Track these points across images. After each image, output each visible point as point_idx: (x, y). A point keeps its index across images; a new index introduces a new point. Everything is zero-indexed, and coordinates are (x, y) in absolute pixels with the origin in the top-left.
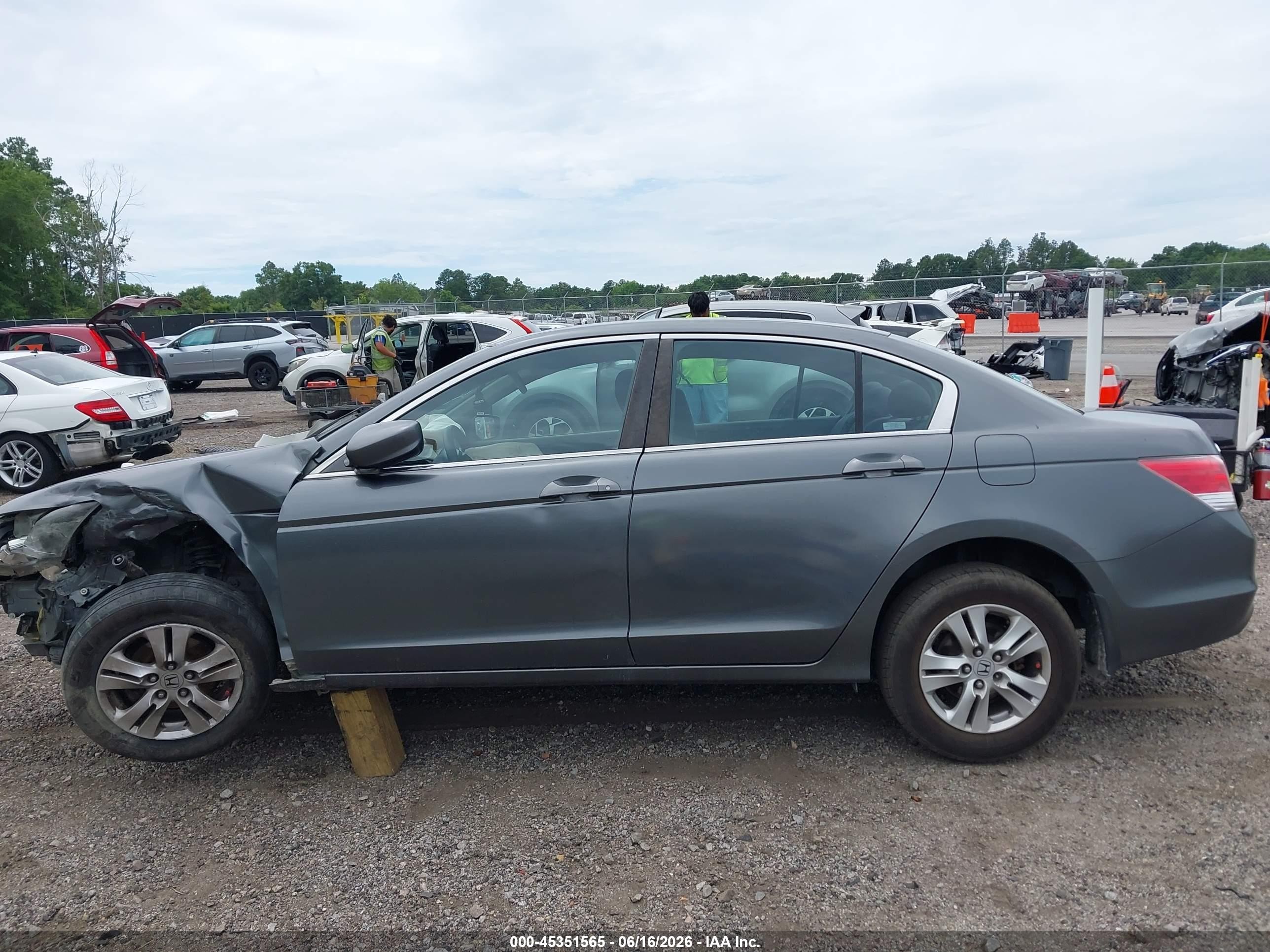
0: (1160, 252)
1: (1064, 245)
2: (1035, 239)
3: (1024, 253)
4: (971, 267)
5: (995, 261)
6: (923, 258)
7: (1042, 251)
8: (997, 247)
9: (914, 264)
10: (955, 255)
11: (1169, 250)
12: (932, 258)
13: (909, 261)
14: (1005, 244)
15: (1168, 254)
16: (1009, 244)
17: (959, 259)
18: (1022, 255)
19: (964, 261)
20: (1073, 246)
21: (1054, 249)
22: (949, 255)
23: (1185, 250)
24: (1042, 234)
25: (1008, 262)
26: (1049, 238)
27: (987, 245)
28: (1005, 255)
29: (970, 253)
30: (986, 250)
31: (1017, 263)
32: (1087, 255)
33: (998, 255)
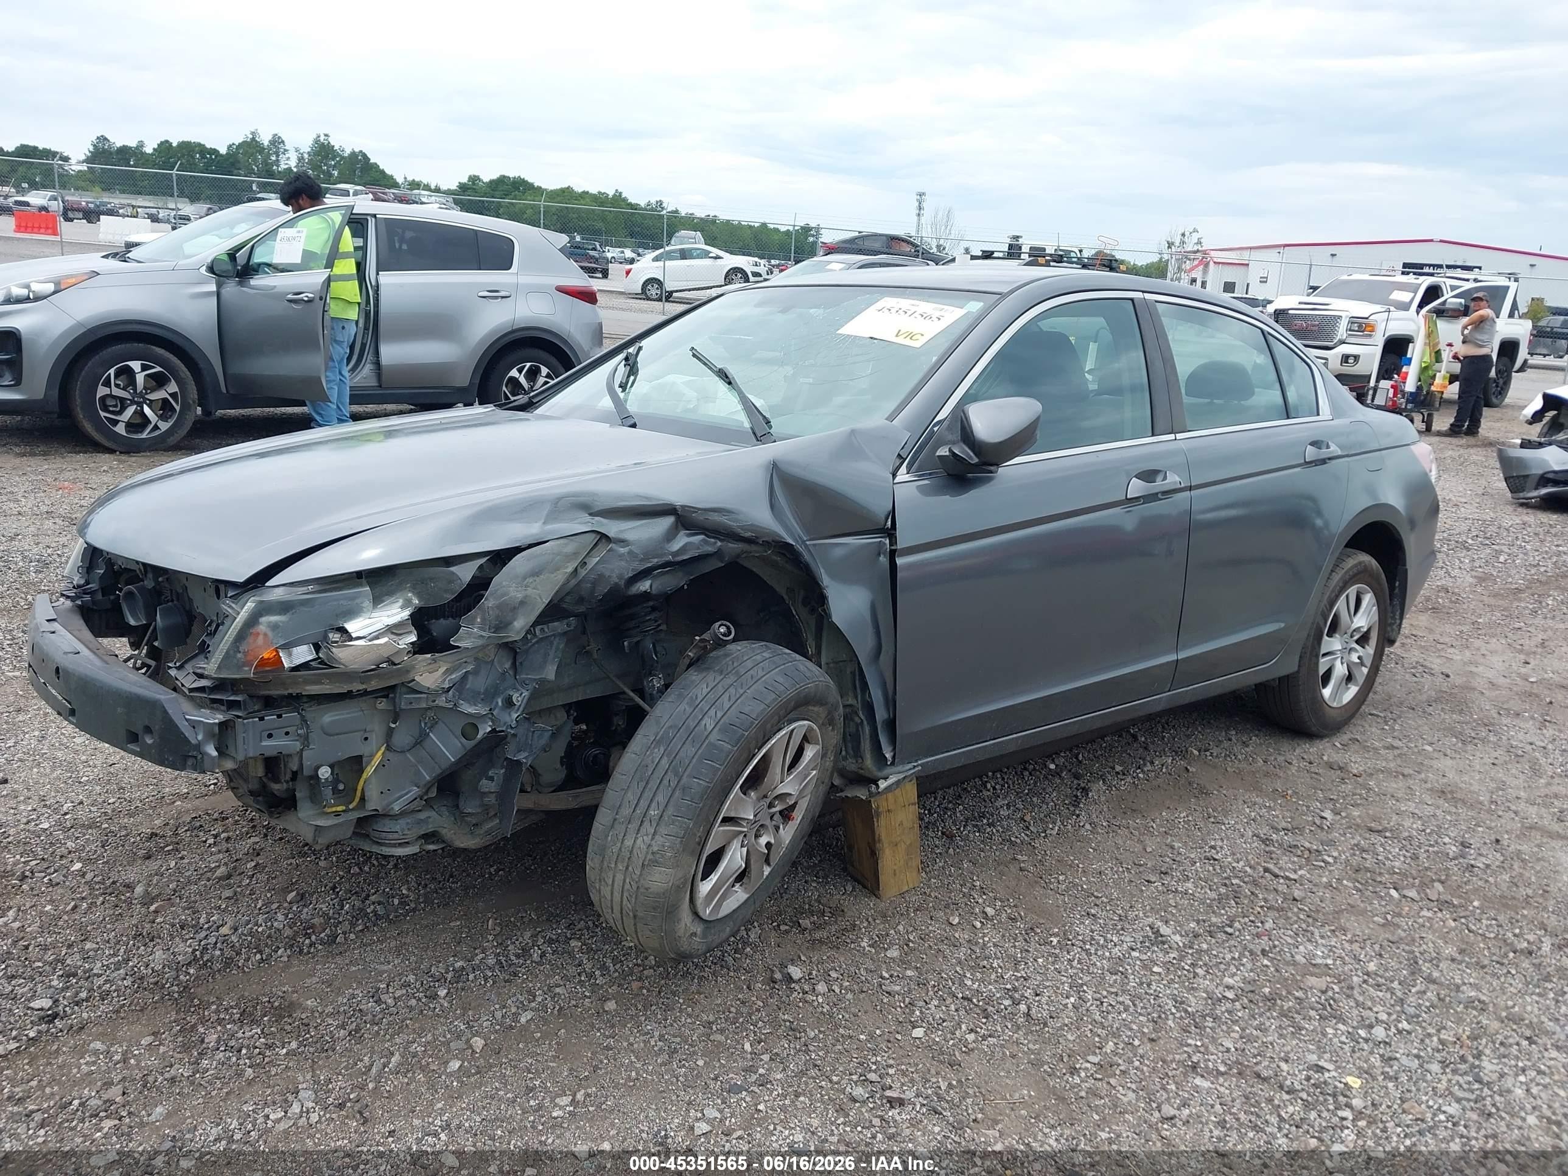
0: (465, 180)
1: (353, 154)
2: (317, 141)
3: (303, 158)
4: (233, 164)
5: (266, 162)
6: (162, 143)
7: (326, 157)
8: (266, 143)
9: (149, 150)
10: (208, 146)
11: (474, 179)
12: (175, 144)
13: (141, 144)
14: (277, 141)
15: (474, 184)
16: (283, 142)
17: (214, 151)
18: (301, 159)
19: (222, 156)
20: (365, 157)
21: (343, 158)
22: (199, 145)
23: (492, 182)
24: (326, 135)
25: (283, 167)
26: (336, 142)
27: (253, 139)
28: (278, 156)
29: (230, 146)
30: (252, 146)
31: (295, 170)
32: (383, 172)
33: (269, 155)
